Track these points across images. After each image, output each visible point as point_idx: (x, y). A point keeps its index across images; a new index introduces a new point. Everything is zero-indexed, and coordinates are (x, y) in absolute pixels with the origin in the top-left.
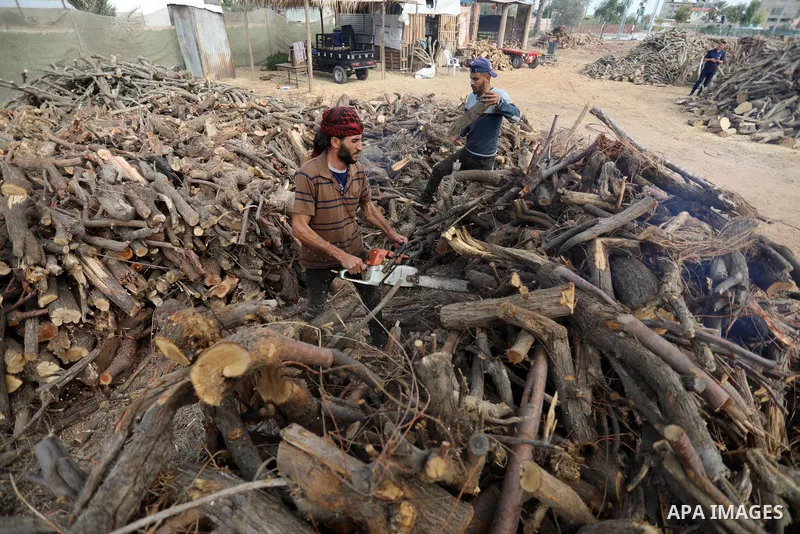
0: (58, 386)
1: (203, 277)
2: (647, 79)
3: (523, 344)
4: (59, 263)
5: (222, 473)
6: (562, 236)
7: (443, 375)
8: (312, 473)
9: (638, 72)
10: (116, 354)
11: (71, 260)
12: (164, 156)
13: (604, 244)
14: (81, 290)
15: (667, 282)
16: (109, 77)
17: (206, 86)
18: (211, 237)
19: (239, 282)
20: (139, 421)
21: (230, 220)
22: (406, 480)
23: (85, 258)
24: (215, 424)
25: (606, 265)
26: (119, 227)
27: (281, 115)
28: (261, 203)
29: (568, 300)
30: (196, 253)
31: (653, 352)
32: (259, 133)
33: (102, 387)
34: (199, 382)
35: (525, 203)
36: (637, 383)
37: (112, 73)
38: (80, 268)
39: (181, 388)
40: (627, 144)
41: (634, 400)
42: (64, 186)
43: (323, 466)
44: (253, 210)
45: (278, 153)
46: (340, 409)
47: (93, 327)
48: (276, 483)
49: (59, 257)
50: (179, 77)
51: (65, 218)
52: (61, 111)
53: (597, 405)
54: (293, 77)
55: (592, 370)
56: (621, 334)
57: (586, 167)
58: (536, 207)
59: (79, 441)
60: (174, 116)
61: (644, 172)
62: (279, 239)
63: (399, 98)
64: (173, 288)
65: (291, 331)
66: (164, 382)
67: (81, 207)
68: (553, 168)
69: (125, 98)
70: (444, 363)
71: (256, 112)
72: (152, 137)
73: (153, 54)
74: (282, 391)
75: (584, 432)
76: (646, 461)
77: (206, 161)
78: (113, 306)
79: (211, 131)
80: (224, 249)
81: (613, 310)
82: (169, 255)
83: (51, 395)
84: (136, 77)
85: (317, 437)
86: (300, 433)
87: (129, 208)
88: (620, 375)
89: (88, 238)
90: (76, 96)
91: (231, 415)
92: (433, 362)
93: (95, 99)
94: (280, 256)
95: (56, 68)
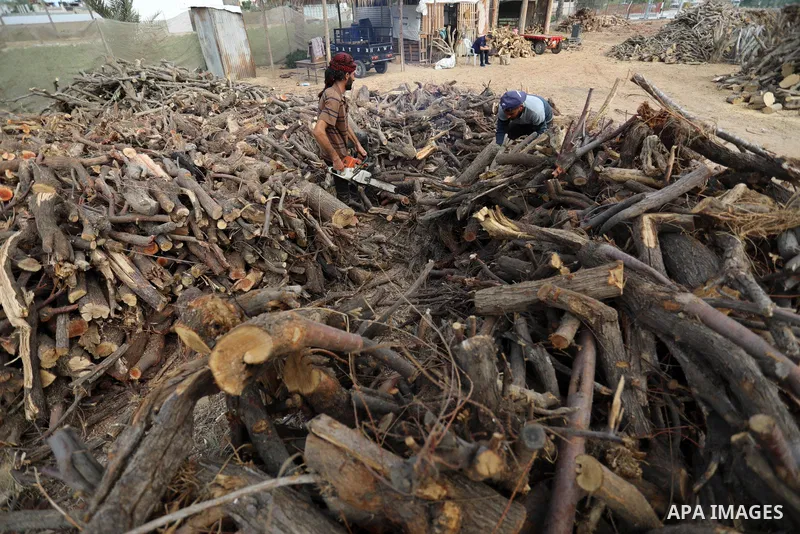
0: (90, 381)
1: (228, 271)
2: (679, 58)
3: (569, 328)
4: (88, 259)
5: (246, 468)
6: (603, 214)
7: (485, 360)
8: (345, 469)
9: (670, 51)
10: (145, 349)
11: (99, 256)
12: (187, 153)
13: (652, 220)
14: (109, 285)
15: (731, 257)
16: (134, 81)
17: (228, 85)
18: (235, 231)
19: (264, 275)
20: (157, 413)
21: (252, 213)
22: (450, 477)
23: (112, 254)
24: (238, 416)
25: (656, 243)
26: (144, 222)
27: (301, 109)
28: (284, 194)
29: (617, 278)
30: (220, 246)
31: (720, 334)
32: (280, 127)
33: (132, 381)
34: (218, 369)
35: (559, 183)
36: (701, 368)
37: (137, 77)
38: (107, 263)
39: (200, 377)
40: (673, 113)
41: (698, 388)
42: (91, 185)
43: (356, 461)
44: (275, 202)
45: (299, 146)
46: (372, 399)
47: (121, 322)
48: (304, 479)
49: (87, 253)
50: (201, 78)
51: (91, 214)
52: (90, 115)
53: (653, 394)
54: (312, 73)
55: (646, 356)
56: (681, 315)
57: (625, 143)
58: (571, 187)
59: (112, 435)
60: (196, 115)
61: (693, 142)
62: (303, 231)
63: (420, 87)
64: (199, 282)
65: (317, 316)
66: (183, 371)
67: (107, 204)
68: (588, 146)
69: (149, 101)
70: (486, 347)
71: (276, 107)
72: (175, 135)
73: (176, 58)
74: (309, 380)
75: (642, 423)
76: (715, 456)
77: (228, 156)
78: (141, 302)
79: (233, 127)
80: (248, 242)
81: (668, 289)
82: (194, 250)
83: (83, 390)
84: (160, 80)
85: (348, 429)
86: (330, 424)
87: (153, 203)
88: (680, 361)
89: (114, 233)
90: (104, 101)
91: (257, 407)
92: (475, 345)
93: (121, 104)
94: (304, 248)
95: (85, 75)
